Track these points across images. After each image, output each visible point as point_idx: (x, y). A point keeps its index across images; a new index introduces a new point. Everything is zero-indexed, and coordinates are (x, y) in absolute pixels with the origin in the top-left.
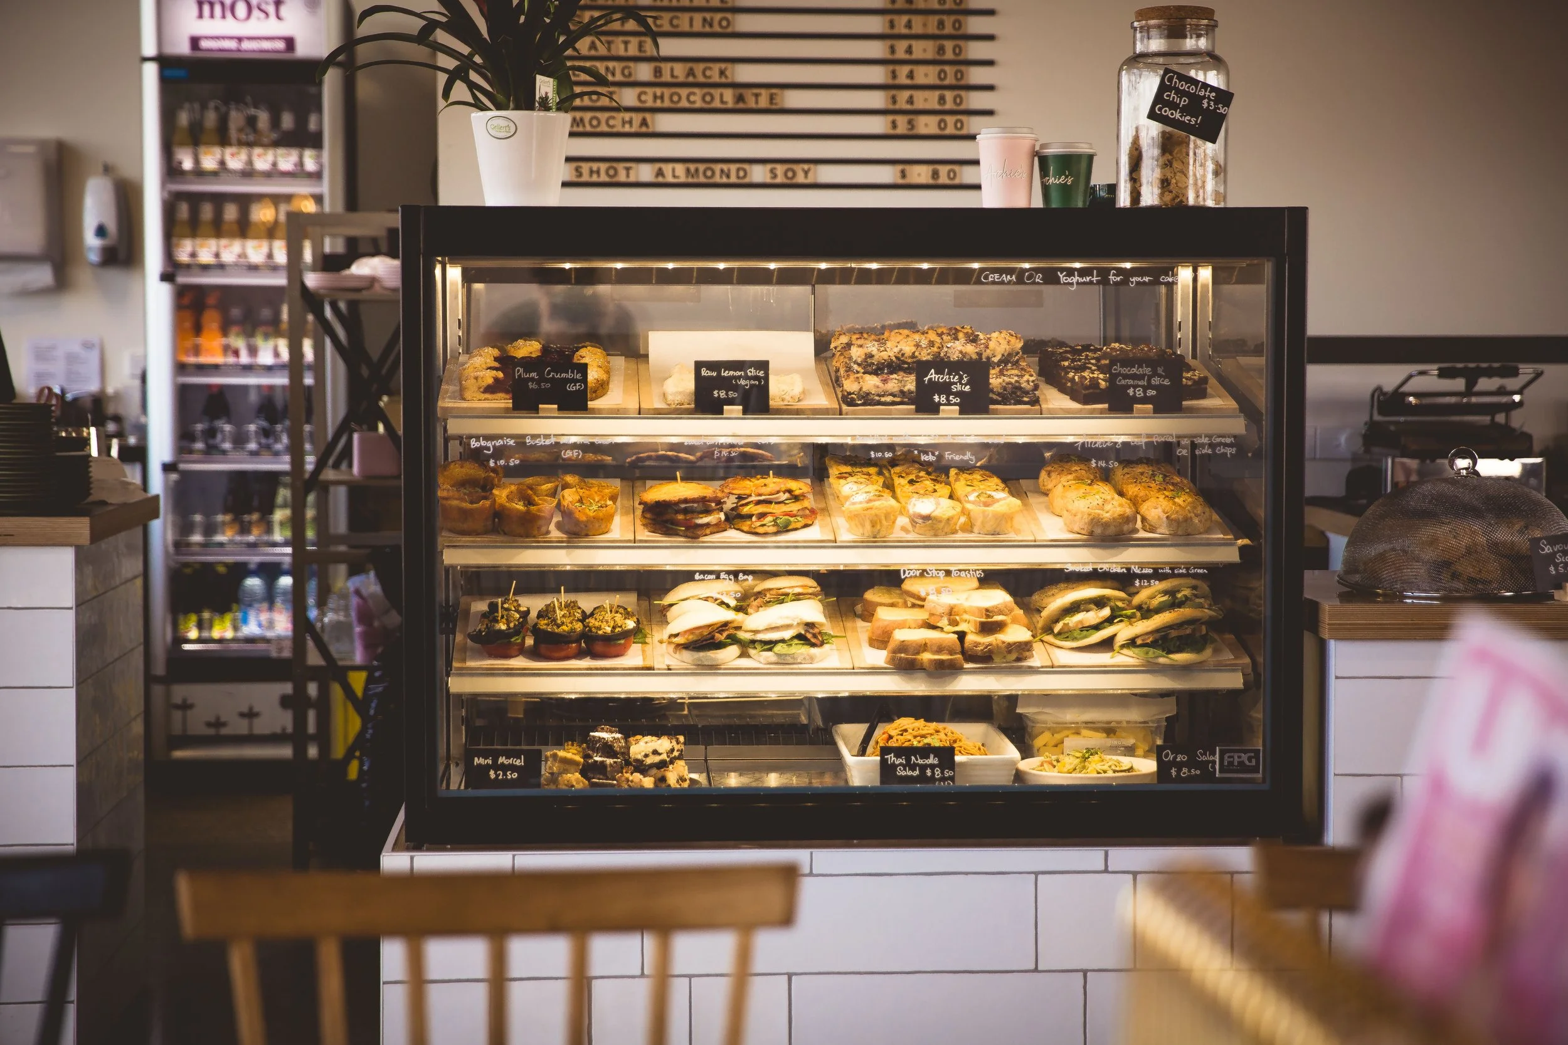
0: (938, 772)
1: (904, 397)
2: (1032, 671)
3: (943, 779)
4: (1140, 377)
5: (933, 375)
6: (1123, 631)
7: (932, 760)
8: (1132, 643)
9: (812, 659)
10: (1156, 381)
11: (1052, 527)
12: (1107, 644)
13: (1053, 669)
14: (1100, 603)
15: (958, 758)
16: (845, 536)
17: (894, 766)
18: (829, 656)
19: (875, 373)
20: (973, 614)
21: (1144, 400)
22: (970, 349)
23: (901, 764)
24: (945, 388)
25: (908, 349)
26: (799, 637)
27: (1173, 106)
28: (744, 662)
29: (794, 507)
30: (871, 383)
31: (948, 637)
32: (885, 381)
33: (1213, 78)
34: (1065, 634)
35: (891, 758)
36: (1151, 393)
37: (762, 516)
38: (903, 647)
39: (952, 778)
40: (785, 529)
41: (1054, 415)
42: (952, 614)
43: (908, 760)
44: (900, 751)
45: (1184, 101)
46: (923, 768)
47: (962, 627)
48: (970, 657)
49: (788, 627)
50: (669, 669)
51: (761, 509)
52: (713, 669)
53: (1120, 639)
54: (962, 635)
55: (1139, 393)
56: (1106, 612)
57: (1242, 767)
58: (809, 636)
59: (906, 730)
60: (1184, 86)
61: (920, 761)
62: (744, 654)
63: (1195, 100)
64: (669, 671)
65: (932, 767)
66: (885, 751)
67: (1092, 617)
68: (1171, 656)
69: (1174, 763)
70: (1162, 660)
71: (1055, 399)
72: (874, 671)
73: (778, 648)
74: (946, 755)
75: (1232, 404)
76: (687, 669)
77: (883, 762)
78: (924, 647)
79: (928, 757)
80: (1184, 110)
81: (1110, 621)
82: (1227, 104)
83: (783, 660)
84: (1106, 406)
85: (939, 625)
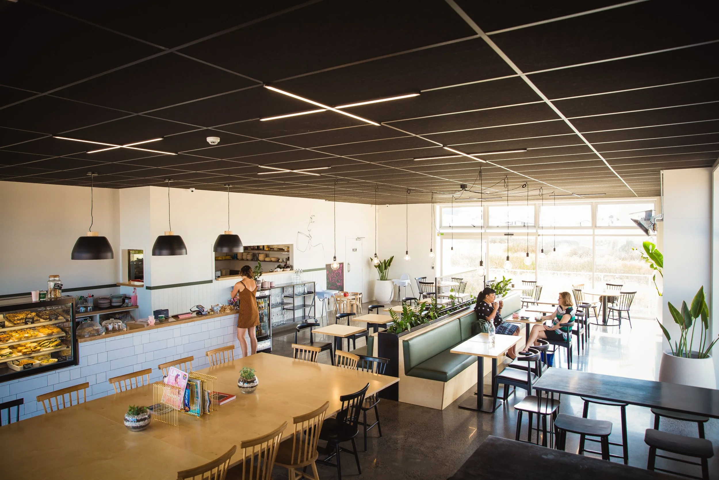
0: (31, 366)
1: (23, 323)
2: (41, 352)
3: (32, 367)
4: (53, 316)
5: (27, 320)
6: (51, 345)
7: (30, 365)
8: (52, 346)
9: (12, 356)
10: (55, 317)
11: (42, 335)
12: (49, 347)
13: (44, 351)
14: (47, 342)
15: (33, 364)
16: (16, 341)
18: (14, 355)
19: (19, 320)
20: (33, 347)
21: (54, 319)
22: (31, 316)
24: (29, 321)
25: (23, 317)
26: (10, 353)
27: (56, 286)
28: (2, 358)
29: (8, 338)
30: (18, 322)
31: (30, 350)
32: (20, 321)
33: (59, 283)
34: (43, 346)
35: (25, 366)
36: (54, 318)
37: (4, 340)
38: (25, 352)
40: (7, 341)
41: (42, 322)
42: (30, 347)
44: (26, 365)
45: (57, 286)
46: (29, 366)
47: (31, 348)
48: (33, 352)
49: (8, 353)
51: (4, 339)
53: (51, 346)
54: (31, 349)
55: (53, 318)
56: (49, 343)
57: (70, 358)
58: (11, 353)
60: (57, 284)
62: (2, 357)
63: (59, 286)
66: (24, 365)
67: (47, 344)
68: (58, 347)
69: (59, 359)
70: (55, 348)
71: (42, 320)
72: (20, 356)
73: (7, 355)
74: (32, 364)
75: (63, 318)
78: (27, 352)
80: (57, 287)
81: (49, 344)
82: (62, 286)
83: (8, 357)
84: (49, 320)
85: (28, 349)
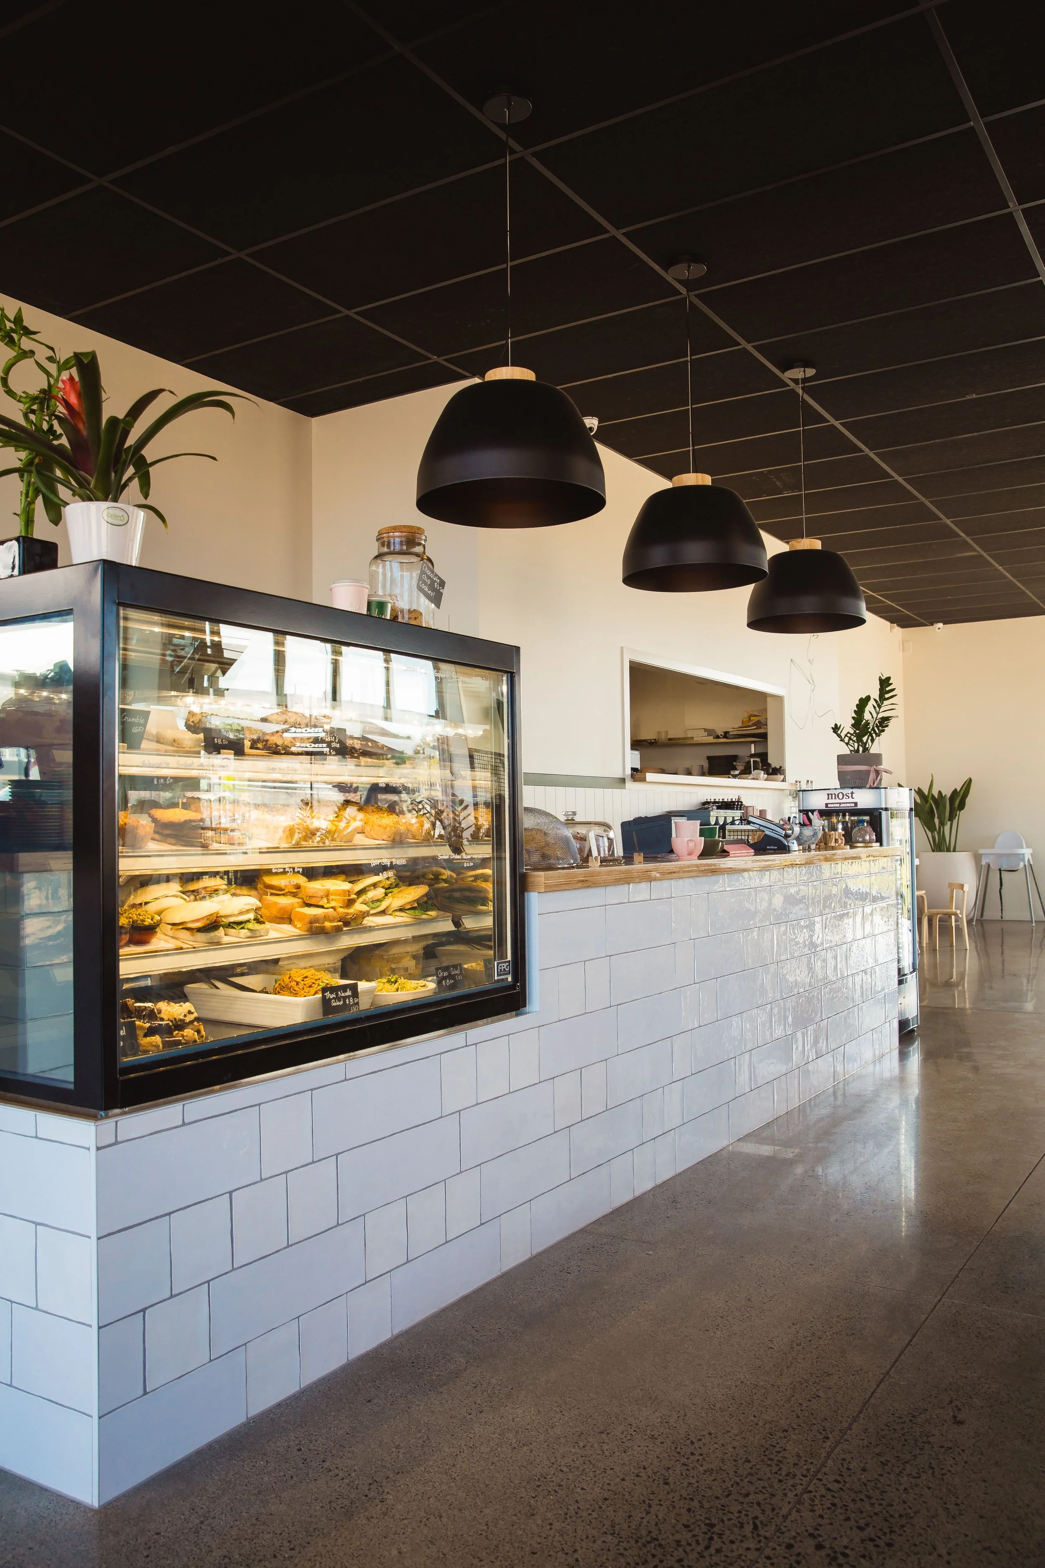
0: (351, 1001)
3: (354, 1005)
7: (348, 992)
17: (330, 999)
20: (339, 895)
23: (333, 998)
35: (328, 994)
39: (357, 1004)
43: (337, 994)
46: (345, 998)
50: (194, 948)
52: (217, 944)
57: (504, 972)
59: (306, 977)
61: (343, 995)
64: (195, 950)
65: (348, 997)
68: (429, 913)
69: (443, 978)
70: (424, 917)
76: (205, 947)
77: (324, 997)
79: (346, 992)
85: (320, 904)
